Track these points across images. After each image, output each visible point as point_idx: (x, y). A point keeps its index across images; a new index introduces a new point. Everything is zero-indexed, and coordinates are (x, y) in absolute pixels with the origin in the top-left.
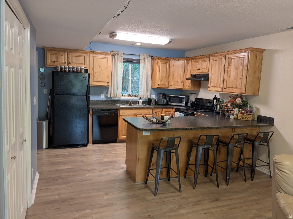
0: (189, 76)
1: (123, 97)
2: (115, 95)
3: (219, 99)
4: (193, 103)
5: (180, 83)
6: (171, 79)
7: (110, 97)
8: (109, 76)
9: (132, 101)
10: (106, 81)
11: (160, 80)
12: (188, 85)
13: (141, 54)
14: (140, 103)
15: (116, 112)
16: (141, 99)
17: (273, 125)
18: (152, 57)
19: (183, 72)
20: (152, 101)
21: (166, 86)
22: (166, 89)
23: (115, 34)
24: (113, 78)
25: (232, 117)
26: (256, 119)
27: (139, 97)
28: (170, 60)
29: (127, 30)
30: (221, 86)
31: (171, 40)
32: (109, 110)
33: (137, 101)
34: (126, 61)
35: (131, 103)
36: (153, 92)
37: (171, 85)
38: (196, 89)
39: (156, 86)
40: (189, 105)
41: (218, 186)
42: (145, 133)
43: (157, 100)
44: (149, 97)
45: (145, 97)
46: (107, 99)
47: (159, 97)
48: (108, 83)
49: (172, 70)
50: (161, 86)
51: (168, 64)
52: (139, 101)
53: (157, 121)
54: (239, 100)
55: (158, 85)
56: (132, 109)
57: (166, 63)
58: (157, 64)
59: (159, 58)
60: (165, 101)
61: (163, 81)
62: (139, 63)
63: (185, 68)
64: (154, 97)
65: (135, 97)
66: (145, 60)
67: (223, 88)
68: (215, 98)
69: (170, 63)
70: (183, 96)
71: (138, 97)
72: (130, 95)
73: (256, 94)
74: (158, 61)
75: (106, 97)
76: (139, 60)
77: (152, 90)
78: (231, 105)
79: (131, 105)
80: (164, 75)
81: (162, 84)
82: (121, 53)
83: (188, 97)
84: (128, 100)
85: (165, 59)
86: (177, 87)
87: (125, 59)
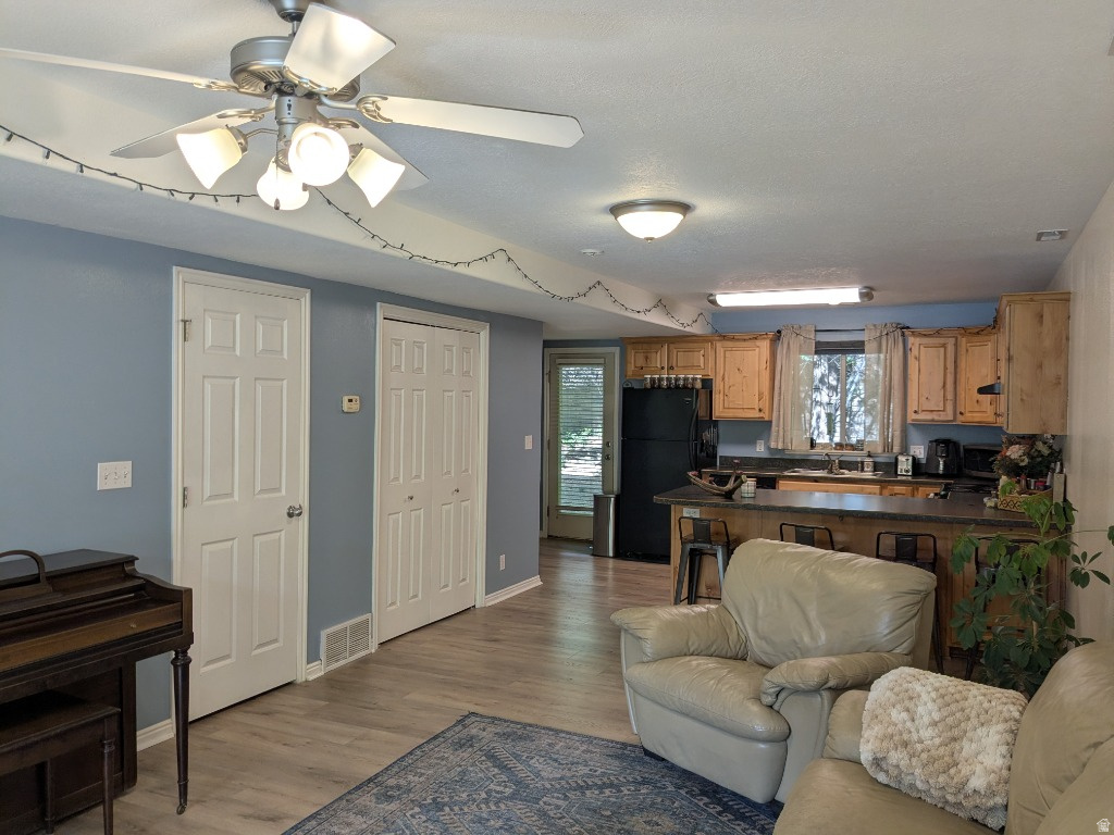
1: (815, 451)
5: (985, 405)
6: (961, 395)
7: (778, 450)
8: (763, 394)
9: (839, 461)
10: (754, 407)
11: (922, 399)
13: (867, 326)
16: (869, 456)
20: (902, 463)
21: (946, 414)
22: (947, 424)
24: (783, 396)
28: (955, 335)
33: (857, 462)
34: (822, 349)
35: (832, 469)
36: (916, 435)
37: (961, 413)
39: (910, 417)
42: (687, 514)
46: (771, 453)
48: (760, 411)
49: (962, 364)
50: (926, 416)
51: (951, 348)
52: (862, 463)
54: (1014, 452)
55: (916, 411)
56: (815, 482)
57: (943, 346)
58: (911, 349)
59: (914, 334)
60: (941, 464)
61: (933, 400)
62: (861, 351)
64: (918, 450)
65: (856, 450)
66: (882, 342)
69: (956, 345)
71: (864, 450)
72: (841, 445)
73: (1053, 431)
74: (912, 341)
75: (769, 448)
76: (863, 343)
77: (912, 429)
79: (829, 472)
80: (938, 382)
81: (932, 411)
82: (807, 328)
85: (938, 333)
86: (977, 417)
87: (818, 344)
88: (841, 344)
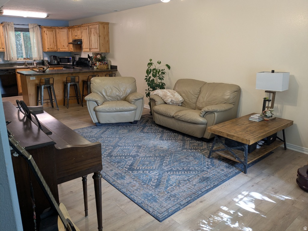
0: (71, 41)
1: (19, 60)
2: (11, 59)
3: (92, 57)
4: (77, 62)
5: (66, 47)
6: (58, 44)
7: (7, 61)
8: (3, 43)
9: (27, 63)
10: (1, 48)
11: (49, 45)
12: (71, 48)
13: (29, 24)
14: (35, 65)
15: (14, 71)
16: (35, 61)
17: (117, 70)
18: (39, 26)
19: (67, 38)
20: (45, 62)
21: (55, 49)
22: (55, 52)
23: (2, 11)
24: (7, 44)
25: (95, 67)
26: (110, 68)
27: (34, 59)
28: (55, 29)
29: (10, 9)
30: (89, 48)
31: (48, 15)
32: (7, 70)
33: (32, 63)
34: (17, 30)
35: (27, 65)
36: (45, 55)
37: (59, 49)
38: (78, 51)
39: (47, 50)
40: (75, 64)
41: (83, 106)
42: (32, 78)
43: (49, 61)
44: (42, 59)
45: (38, 59)
46: (4, 62)
47: (51, 59)
48: (3, 49)
49: (58, 36)
50: (50, 50)
51: (54, 31)
52: (33, 63)
53: (39, 70)
54: (99, 57)
55: (48, 49)
56: (27, 69)
57: (52, 31)
58: (44, 32)
59: (45, 27)
60: (56, 62)
61: (52, 45)
62: (29, 31)
63: (68, 34)
64: (46, 59)
65: (30, 59)
66: (34, 29)
67: (90, 49)
68: (89, 57)
69: (55, 31)
70: (69, 57)
71: (32, 59)
72: (25, 58)
73: (108, 52)
74: (45, 29)
75: (4, 60)
76: (29, 29)
77: (44, 53)
78: (94, 60)
79: (27, 66)
80: (52, 41)
81: (52, 48)
82: (11, 23)
83: (74, 58)
84: (24, 62)
85: (51, 28)
86: (64, 50)
87: (15, 28)
88: (22, 29)
